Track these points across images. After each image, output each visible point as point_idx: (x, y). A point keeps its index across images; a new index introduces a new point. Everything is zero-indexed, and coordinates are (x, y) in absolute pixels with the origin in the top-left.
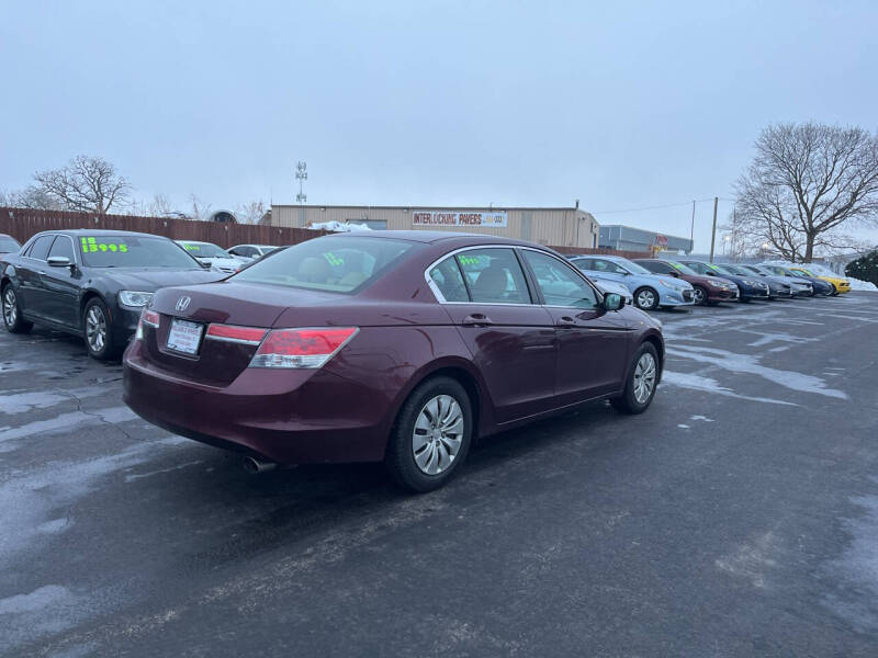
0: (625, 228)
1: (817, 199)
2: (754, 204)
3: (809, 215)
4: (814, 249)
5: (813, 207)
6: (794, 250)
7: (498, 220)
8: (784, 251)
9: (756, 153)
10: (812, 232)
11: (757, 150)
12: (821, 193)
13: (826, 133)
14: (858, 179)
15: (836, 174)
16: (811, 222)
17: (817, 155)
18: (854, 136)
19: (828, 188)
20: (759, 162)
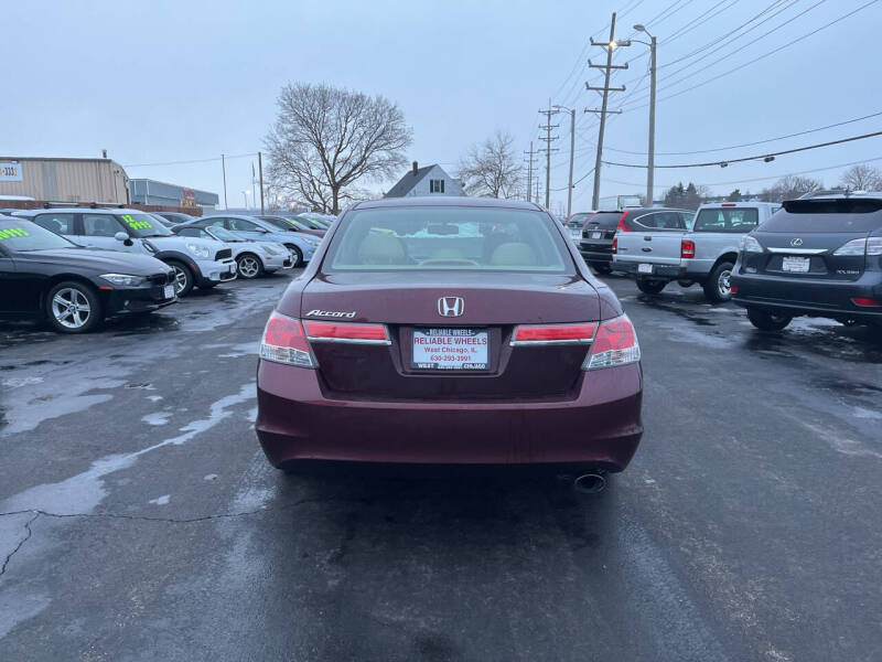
0: (150, 182)
1: (336, 156)
2: (284, 161)
3: (332, 171)
4: (339, 201)
5: (334, 164)
6: (325, 203)
7: (10, 172)
8: (315, 203)
9: (279, 110)
10: (336, 187)
11: (280, 107)
12: (338, 152)
13: (337, 95)
14: (366, 139)
15: (348, 135)
16: (333, 177)
17: (331, 116)
18: (359, 100)
19: (344, 146)
20: (283, 119)
